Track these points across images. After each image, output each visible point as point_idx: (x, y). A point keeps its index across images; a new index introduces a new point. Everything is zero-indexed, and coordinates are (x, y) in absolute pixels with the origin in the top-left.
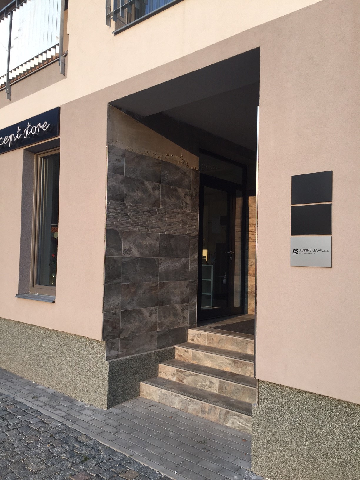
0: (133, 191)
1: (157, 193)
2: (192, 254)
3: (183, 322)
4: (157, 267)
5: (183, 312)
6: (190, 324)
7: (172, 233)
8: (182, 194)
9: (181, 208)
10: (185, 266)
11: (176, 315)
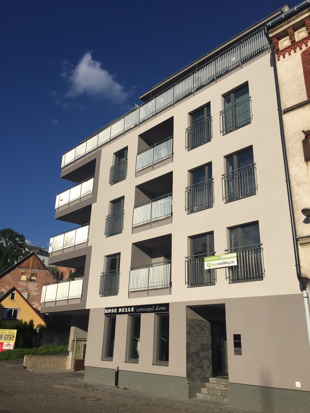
0: (193, 330)
1: (199, 330)
2: (210, 351)
3: (208, 375)
4: (199, 355)
5: (208, 371)
6: (210, 376)
7: (203, 343)
8: (206, 330)
9: (206, 334)
10: (208, 355)
11: (206, 372)
